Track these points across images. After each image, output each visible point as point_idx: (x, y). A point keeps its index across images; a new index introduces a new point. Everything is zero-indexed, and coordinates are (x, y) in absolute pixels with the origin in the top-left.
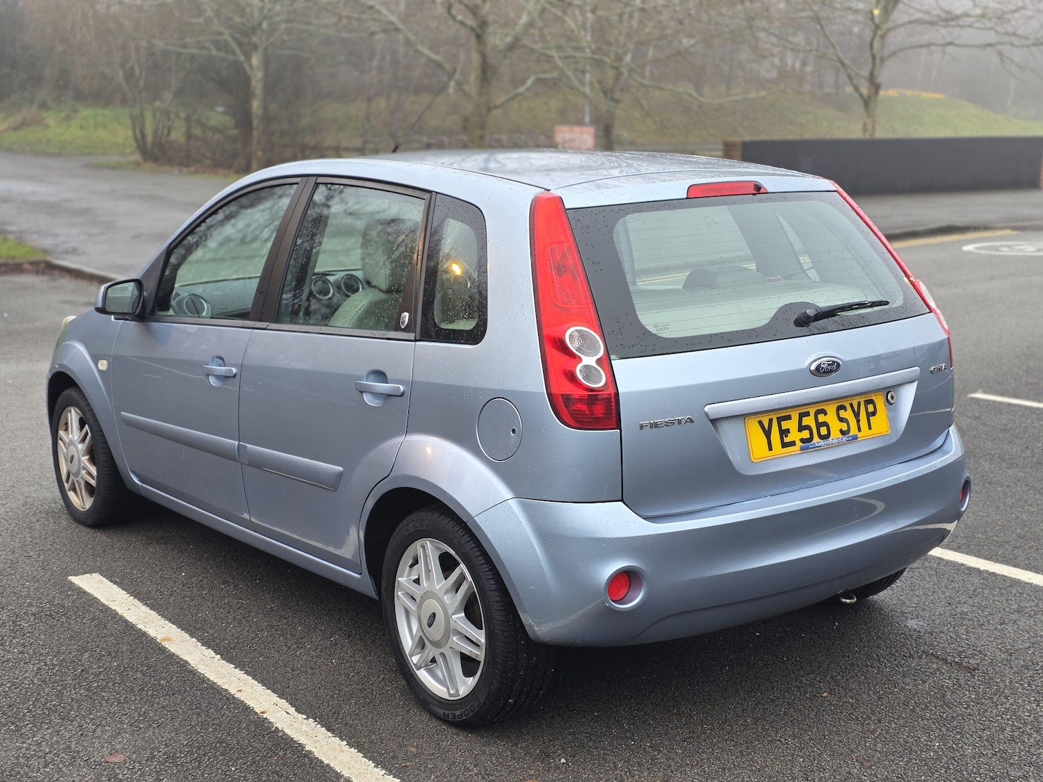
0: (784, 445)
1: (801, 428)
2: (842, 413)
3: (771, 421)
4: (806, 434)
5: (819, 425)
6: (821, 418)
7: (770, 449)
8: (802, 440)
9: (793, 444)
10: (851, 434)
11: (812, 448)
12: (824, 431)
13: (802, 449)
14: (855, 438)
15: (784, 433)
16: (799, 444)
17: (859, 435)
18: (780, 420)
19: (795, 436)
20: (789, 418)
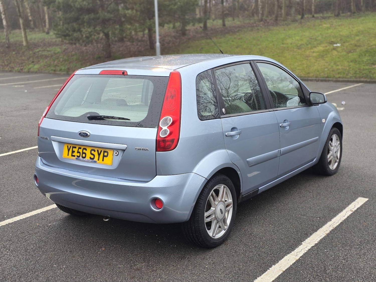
0: (72, 156)
1: (78, 152)
2: (93, 152)
3: (71, 147)
4: (78, 154)
5: (83, 153)
6: (84, 151)
7: (68, 155)
8: (77, 156)
9: (74, 156)
10: (94, 160)
11: (79, 159)
12: (84, 155)
13: (76, 159)
14: (95, 162)
15: (73, 152)
16: (76, 157)
17: (98, 161)
18: (73, 147)
19: (76, 154)
20: (75, 148)
